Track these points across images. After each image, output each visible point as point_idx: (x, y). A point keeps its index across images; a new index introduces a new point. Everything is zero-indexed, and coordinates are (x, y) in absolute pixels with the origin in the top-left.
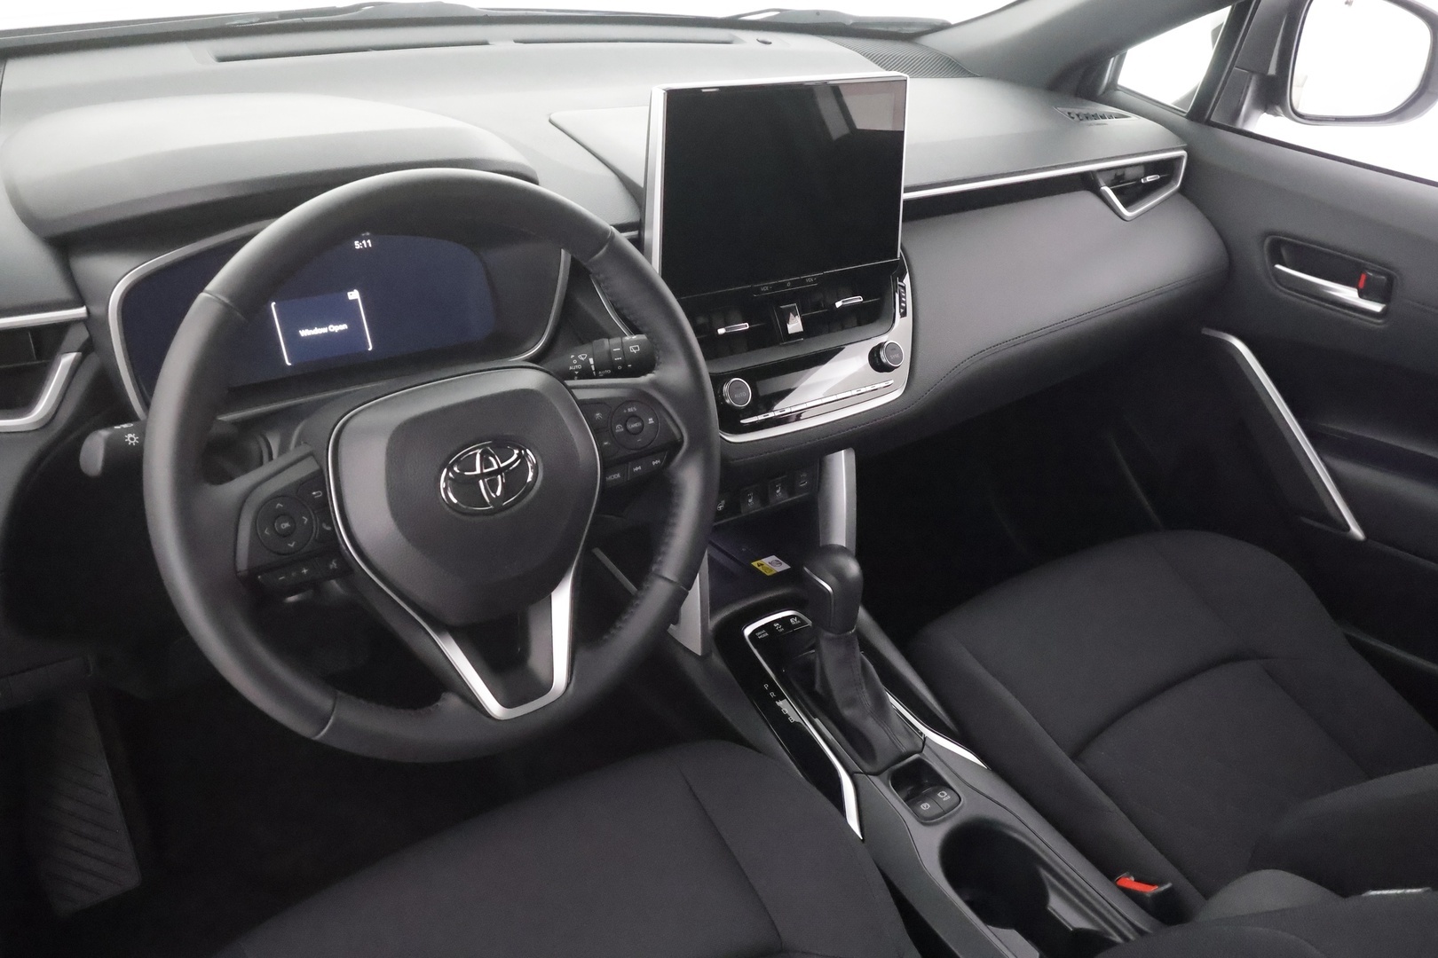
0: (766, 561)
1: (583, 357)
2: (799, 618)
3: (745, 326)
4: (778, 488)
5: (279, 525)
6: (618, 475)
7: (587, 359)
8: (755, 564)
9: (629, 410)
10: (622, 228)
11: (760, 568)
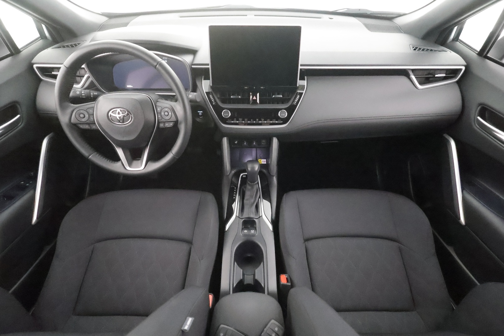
0: (262, 160)
3: (239, 97)
5: (81, 115)
6: (163, 125)
9: (166, 110)
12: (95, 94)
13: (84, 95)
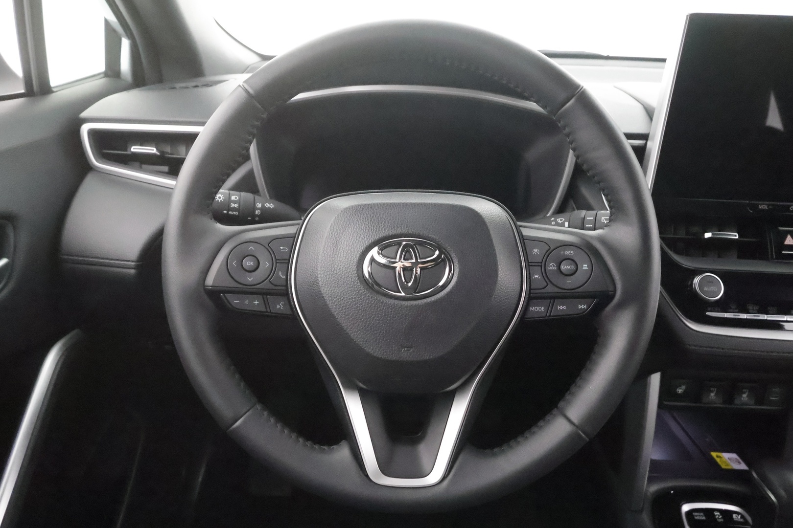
0: (726, 456)
1: (561, 220)
2: (742, 517)
3: (735, 236)
4: (744, 393)
5: (246, 262)
6: (542, 309)
7: (564, 222)
8: (714, 454)
9: (566, 253)
10: (629, 136)
11: (718, 460)
12: (267, 205)
13: (236, 206)
